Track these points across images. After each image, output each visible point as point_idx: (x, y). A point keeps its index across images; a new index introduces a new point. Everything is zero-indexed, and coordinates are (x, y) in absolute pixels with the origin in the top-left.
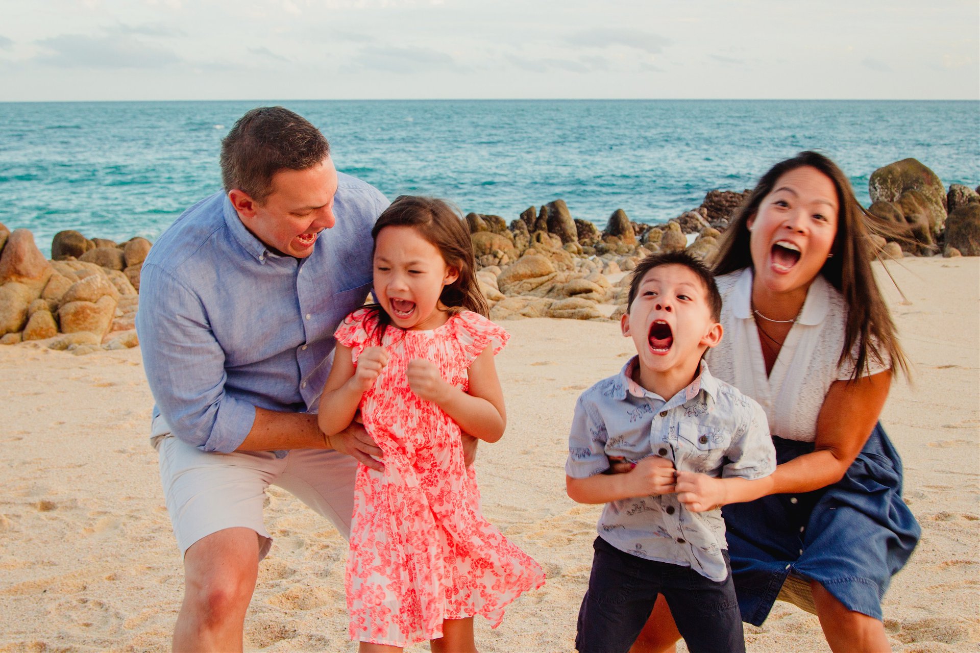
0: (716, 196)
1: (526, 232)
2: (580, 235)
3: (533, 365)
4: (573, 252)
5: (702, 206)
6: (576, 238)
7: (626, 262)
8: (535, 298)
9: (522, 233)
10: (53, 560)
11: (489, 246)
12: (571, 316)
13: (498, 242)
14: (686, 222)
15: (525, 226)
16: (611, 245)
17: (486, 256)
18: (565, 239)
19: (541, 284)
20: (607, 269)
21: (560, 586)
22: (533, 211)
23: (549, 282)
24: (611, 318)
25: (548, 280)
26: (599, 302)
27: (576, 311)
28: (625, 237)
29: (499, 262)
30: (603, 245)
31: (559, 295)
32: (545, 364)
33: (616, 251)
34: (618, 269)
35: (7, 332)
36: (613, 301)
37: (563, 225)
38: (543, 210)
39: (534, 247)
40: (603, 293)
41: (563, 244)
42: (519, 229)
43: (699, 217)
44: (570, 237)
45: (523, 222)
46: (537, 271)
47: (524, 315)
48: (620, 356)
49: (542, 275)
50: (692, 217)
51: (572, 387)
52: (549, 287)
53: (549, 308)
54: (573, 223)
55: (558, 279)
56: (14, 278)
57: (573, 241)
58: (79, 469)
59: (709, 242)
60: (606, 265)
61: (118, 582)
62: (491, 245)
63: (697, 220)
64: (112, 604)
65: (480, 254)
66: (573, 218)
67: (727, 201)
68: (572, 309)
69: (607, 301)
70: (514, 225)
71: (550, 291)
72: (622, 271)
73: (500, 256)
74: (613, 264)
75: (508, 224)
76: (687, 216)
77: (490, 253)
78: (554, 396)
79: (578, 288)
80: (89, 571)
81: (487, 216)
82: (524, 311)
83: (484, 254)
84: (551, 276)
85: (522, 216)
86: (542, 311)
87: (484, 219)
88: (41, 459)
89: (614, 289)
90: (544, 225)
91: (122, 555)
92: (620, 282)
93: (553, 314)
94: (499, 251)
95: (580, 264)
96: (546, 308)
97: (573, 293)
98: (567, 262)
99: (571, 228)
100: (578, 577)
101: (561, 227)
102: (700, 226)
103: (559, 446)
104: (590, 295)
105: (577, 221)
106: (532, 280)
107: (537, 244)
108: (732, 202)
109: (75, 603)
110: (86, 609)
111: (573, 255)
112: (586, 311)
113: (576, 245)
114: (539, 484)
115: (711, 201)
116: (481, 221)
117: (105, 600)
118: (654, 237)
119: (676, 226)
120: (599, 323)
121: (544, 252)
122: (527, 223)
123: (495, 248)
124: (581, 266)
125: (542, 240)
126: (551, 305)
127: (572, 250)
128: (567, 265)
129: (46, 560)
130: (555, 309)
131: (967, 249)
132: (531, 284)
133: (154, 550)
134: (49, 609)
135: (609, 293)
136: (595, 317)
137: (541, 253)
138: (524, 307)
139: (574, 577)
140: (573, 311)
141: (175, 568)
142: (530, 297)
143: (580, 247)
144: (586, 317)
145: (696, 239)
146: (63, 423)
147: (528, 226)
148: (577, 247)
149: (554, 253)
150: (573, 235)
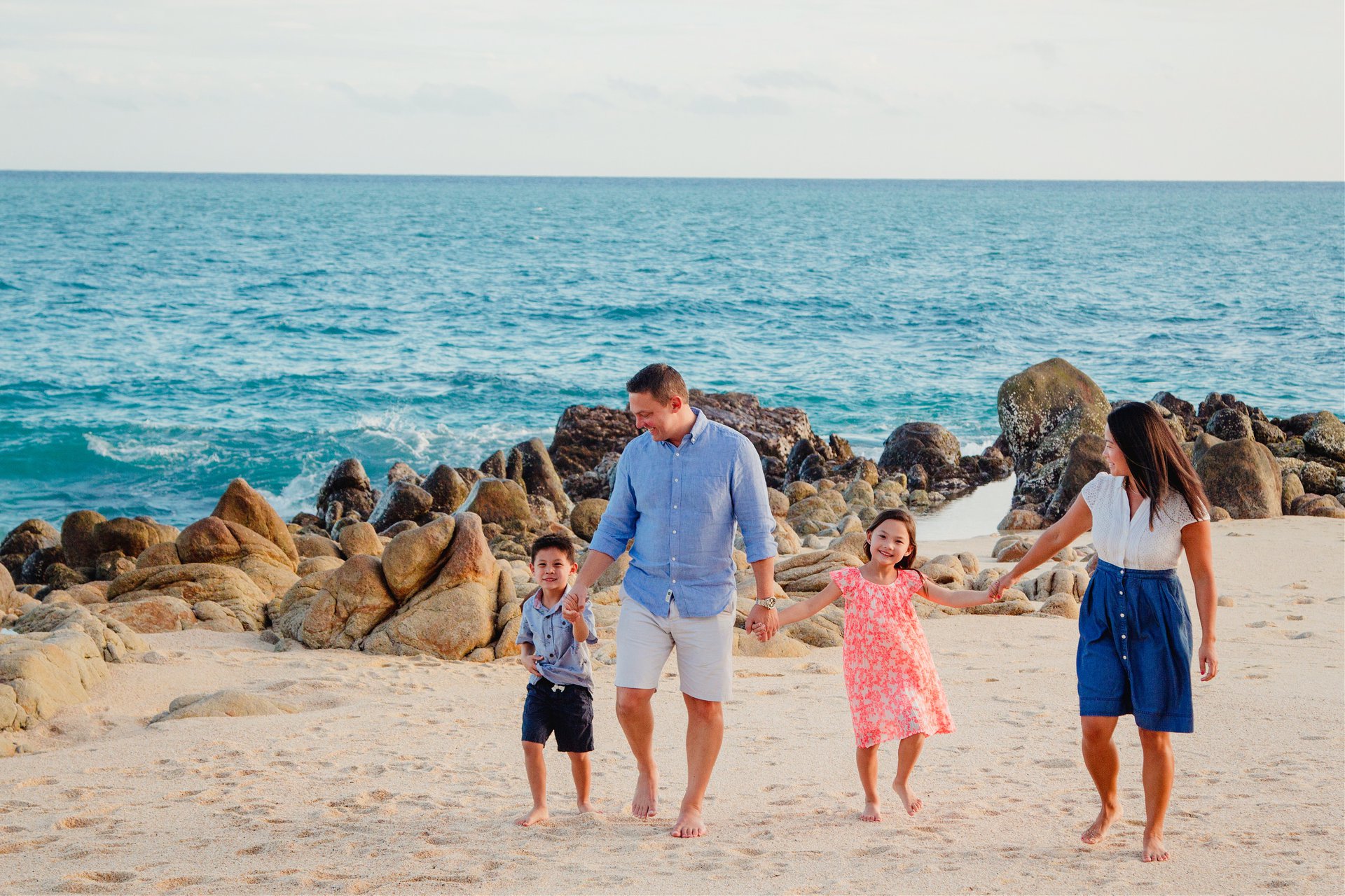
35: (477, 647)
67: (603, 426)
108: (612, 427)
131: (1236, 508)
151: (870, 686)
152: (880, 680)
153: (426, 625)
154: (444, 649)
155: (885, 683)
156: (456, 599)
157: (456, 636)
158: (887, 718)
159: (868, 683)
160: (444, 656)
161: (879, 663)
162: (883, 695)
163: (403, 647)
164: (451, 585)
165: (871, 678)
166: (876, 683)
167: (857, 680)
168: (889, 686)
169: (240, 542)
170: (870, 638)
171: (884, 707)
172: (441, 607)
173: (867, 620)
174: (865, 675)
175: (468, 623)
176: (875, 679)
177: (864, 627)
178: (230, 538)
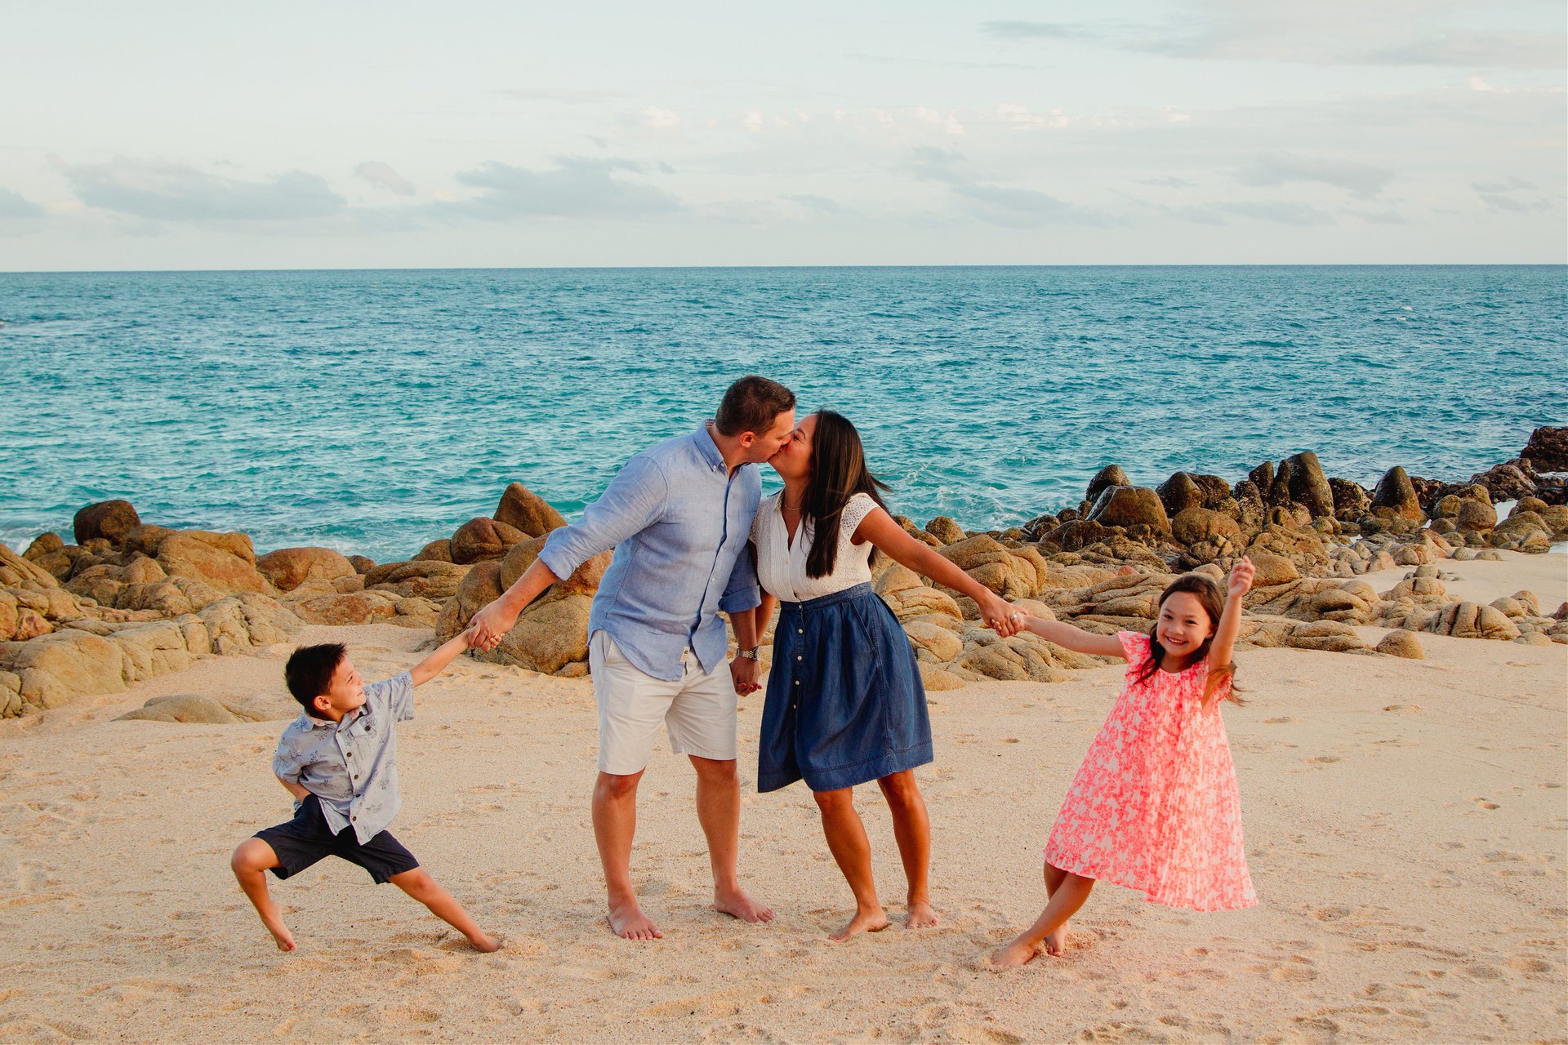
0: (1549, 435)
1: (1258, 499)
2: (1338, 502)
3: (1266, 722)
4: (1327, 532)
5: (1525, 454)
6: (1331, 509)
7: (1404, 551)
8: (1272, 618)
9: (1252, 501)
10: (693, 974)
11: (1205, 529)
12: (1320, 647)
13: (1217, 522)
14: (1499, 481)
15: (1257, 491)
16: (1385, 521)
17: (1200, 544)
18: (1316, 510)
19: (1280, 595)
20: (1377, 563)
21: (1298, 1031)
22: (1269, 470)
23: (1291, 592)
24: (1378, 650)
25: (1290, 590)
26: (1362, 622)
27: (1328, 638)
28: (1405, 508)
29: (1220, 552)
30: (1371, 519)
31: (1304, 611)
32: (1283, 720)
33: (1390, 529)
34: (1392, 563)
35: (570, 661)
36: (1381, 621)
37: (1312, 489)
38: (1283, 466)
39: (1270, 531)
40: (1368, 609)
41: (1313, 518)
42: (1249, 495)
43: (1520, 473)
44: (1322, 507)
45: (1254, 486)
46: (1274, 577)
47: (1255, 643)
48: (1387, 710)
49: (1280, 583)
50: (1509, 473)
51: (1320, 759)
52: (1292, 599)
53: (1290, 634)
54: (1327, 486)
55: (1304, 588)
56: (578, 590)
57: (1327, 514)
58: (698, 858)
59: (1530, 519)
60: (1375, 556)
61: (774, 1005)
62: (1208, 526)
63: (1516, 477)
64: (774, 1032)
65: (1192, 539)
66: (1327, 477)
67: (1564, 443)
68: (1322, 636)
69: (1372, 620)
70: (1241, 490)
71: (1292, 605)
72: (1398, 564)
73: (1221, 544)
74: (1385, 556)
75: (1232, 488)
76: (1501, 472)
77: (1206, 539)
78: (1296, 772)
79: (1332, 602)
80: (739, 991)
81: (1202, 477)
82: (1255, 638)
83: (1198, 539)
84: (1293, 583)
85: (1252, 475)
86: (1281, 637)
87: (1196, 482)
88: (648, 844)
89: (1383, 603)
90: (1285, 490)
91: (773, 973)
92: (1393, 591)
93: (1293, 640)
94: (1220, 537)
95: (1336, 554)
96: (1285, 633)
97: (1324, 610)
98: (1318, 553)
99: (1325, 494)
100: (1320, 1021)
101: (1309, 492)
102: (1520, 487)
103: (1300, 845)
104: (1349, 612)
105: (1332, 482)
106: (1266, 589)
107: (1274, 526)
109: (730, 1029)
110: (744, 1037)
111: (1327, 538)
112: (1342, 639)
113: (1331, 522)
114: (1274, 898)
115: (1540, 444)
116: (1191, 485)
117: (764, 1027)
118: (1449, 508)
119: (1483, 491)
120: (1360, 656)
121: (1284, 538)
122: (1259, 487)
123: (1214, 532)
124: (1338, 558)
125: (1282, 520)
126: (1293, 629)
127: (1325, 528)
128: (1317, 557)
129: (686, 976)
130: (1298, 636)
132: (1265, 594)
133: (810, 967)
134: (703, 1035)
135: (1376, 609)
136: (1353, 648)
137: (1279, 539)
138: (1256, 632)
139: (1314, 1021)
140: (1324, 638)
141: (838, 991)
142: (1264, 617)
143: (1338, 523)
144: (1342, 648)
145: (1511, 514)
146: (666, 794)
147: (1261, 491)
148: (1333, 524)
149: (1298, 539)
150: (1326, 503)
151: (1107, 796)
152: (1121, 794)
153: (526, 635)
154: (538, 661)
155: (1125, 802)
156: (556, 611)
157: (549, 649)
158: (1101, 845)
159: (1105, 791)
160: (538, 668)
161: (1131, 771)
162: (1115, 816)
163: (505, 656)
164: (559, 596)
165: (1112, 788)
166: (1115, 796)
167: (1096, 781)
168: (1129, 808)
169: (503, 542)
170: (1134, 734)
171: (1107, 831)
172: (543, 618)
173: (1136, 708)
174: (1107, 778)
175: (563, 637)
176: (1117, 791)
177: (1129, 717)
178: (495, 538)
